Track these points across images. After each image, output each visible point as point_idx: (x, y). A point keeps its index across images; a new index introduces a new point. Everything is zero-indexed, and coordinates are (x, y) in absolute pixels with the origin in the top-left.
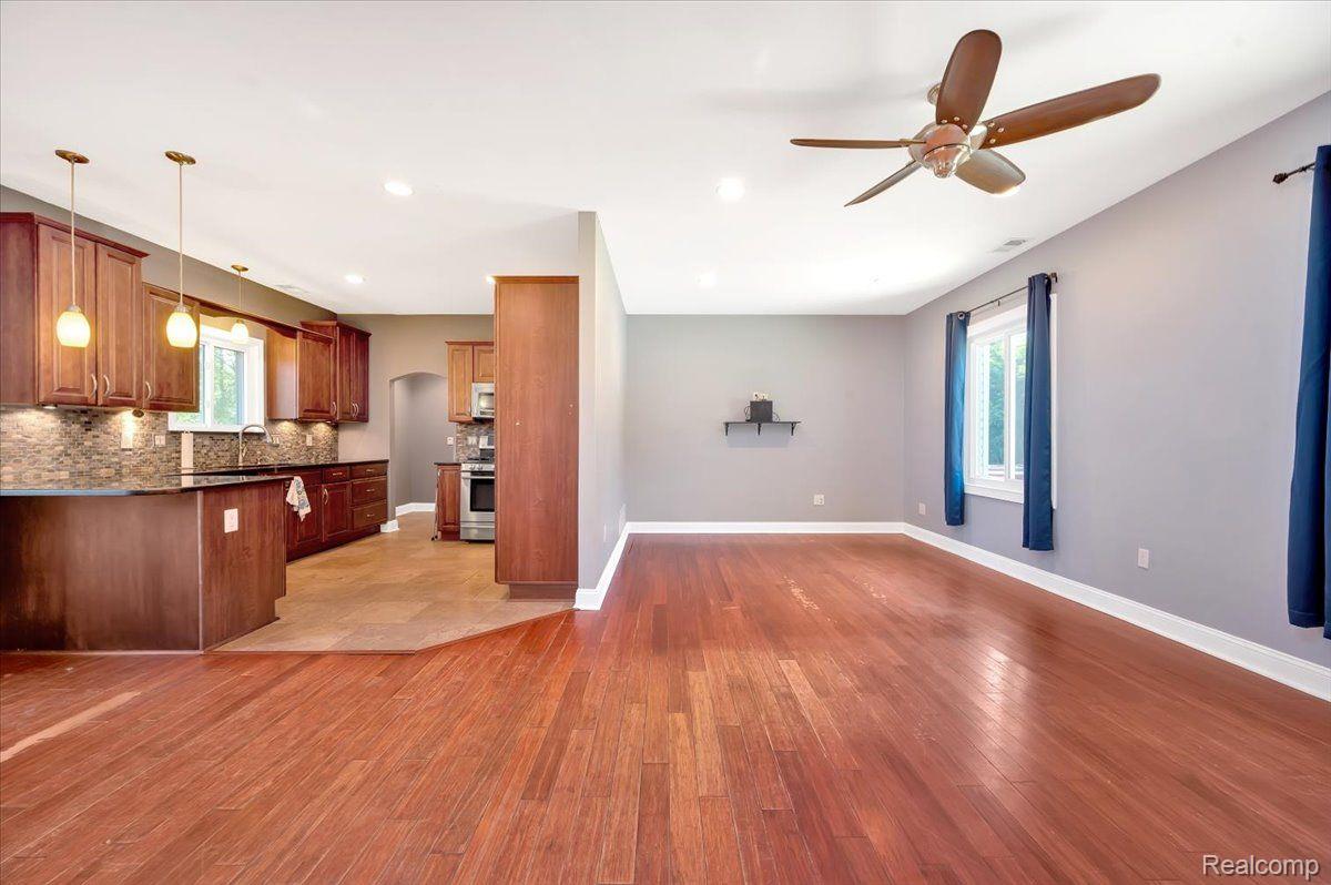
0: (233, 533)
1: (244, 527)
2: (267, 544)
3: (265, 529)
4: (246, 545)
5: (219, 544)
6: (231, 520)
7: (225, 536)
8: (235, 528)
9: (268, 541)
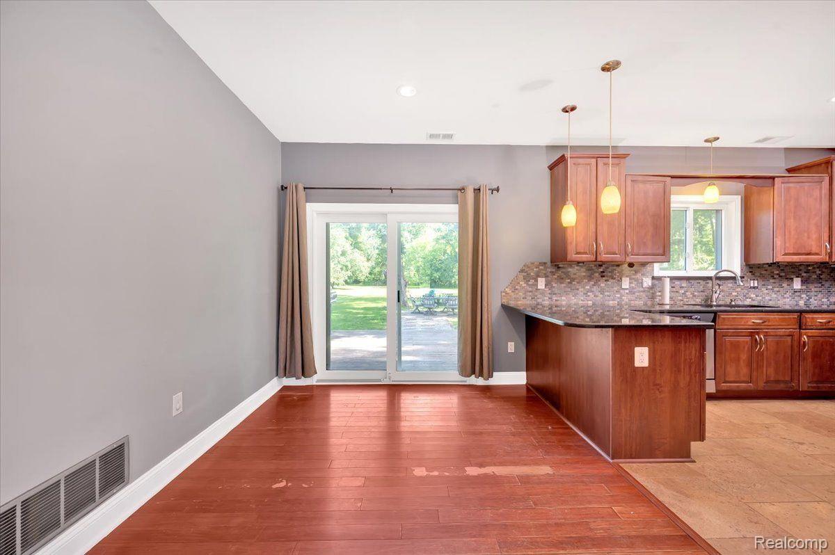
0: (643, 368)
1: (655, 365)
2: (682, 385)
3: (679, 371)
4: (658, 382)
5: (628, 375)
6: (642, 356)
7: (636, 370)
8: (646, 364)
9: (682, 384)
